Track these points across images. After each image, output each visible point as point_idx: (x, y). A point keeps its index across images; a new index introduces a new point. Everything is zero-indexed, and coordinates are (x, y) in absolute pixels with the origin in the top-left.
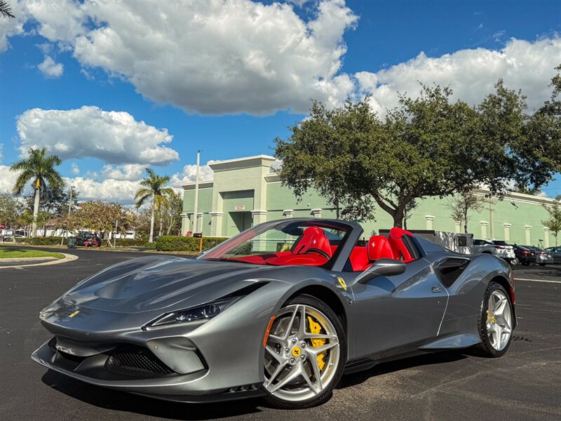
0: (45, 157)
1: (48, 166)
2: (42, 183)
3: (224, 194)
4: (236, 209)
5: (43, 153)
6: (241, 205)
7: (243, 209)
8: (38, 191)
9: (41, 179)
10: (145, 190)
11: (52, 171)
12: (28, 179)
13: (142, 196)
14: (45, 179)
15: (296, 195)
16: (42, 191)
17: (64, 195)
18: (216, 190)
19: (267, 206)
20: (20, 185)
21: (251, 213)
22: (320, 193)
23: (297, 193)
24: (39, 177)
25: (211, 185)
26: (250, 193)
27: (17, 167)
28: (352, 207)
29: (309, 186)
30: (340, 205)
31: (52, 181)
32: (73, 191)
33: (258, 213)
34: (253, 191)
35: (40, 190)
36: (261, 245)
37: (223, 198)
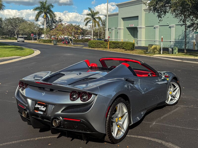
0: (47, 5)
1: (48, 8)
2: (47, 16)
3: (124, 19)
4: (130, 26)
5: (46, 3)
6: (132, 24)
7: (133, 26)
8: (45, 20)
9: (46, 15)
10: (88, 18)
11: (51, 11)
12: (40, 14)
13: (87, 21)
14: (48, 14)
15: (159, 17)
16: (47, 19)
17: (57, 21)
18: (120, 17)
19: (145, 24)
20: (37, 17)
21: (137, 28)
22: (174, 16)
23: (159, 16)
24: (46, 13)
25: (117, 14)
26: (136, 18)
27: (36, 9)
28: (194, 23)
29: (168, 12)
30: (187, 23)
31: (50, 15)
32: (60, 19)
33: (141, 28)
34: (138, 16)
35: (46, 19)
36: (142, 43)
37: (123, 21)
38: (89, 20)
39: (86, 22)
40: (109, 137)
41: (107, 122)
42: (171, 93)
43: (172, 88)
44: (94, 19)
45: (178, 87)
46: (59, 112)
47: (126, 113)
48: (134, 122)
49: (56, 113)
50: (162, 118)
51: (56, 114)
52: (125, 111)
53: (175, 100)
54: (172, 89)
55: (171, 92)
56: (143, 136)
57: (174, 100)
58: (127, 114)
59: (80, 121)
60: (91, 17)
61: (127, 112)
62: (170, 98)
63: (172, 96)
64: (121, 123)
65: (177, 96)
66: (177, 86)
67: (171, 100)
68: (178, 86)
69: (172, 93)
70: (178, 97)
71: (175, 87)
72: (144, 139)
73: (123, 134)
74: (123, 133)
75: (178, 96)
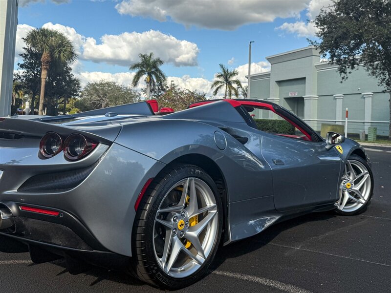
0: (152, 60)
1: (154, 66)
2: (151, 79)
3: (279, 83)
4: (290, 95)
5: (150, 56)
6: (293, 92)
7: (296, 94)
8: (149, 84)
10: (218, 82)
11: (158, 70)
12: (141, 76)
13: (217, 87)
14: (153, 76)
16: (152, 84)
17: (167, 87)
18: (273, 80)
19: (318, 92)
20: (136, 80)
21: (303, 98)
24: (150, 75)
25: (268, 76)
26: (302, 81)
27: (134, 67)
31: (157, 77)
32: (173, 84)
33: (310, 98)
34: (304, 78)
37: (279, 86)
38: (220, 84)
39: (215, 88)
40: (147, 270)
41: (142, 223)
42: (350, 187)
43: (351, 174)
44: (229, 83)
45: (366, 173)
46: (14, 191)
47: (212, 208)
48: (237, 238)
49: (6, 192)
50: (321, 237)
51: (5, 195)
52: (209, 202)
53: (360, 203)
54: (351, 178)
55: (348, 183)
56: (258, 276)
57: (355, 204)
58: (216, 211)
59: (59, 216)
60: (223, 81)
61: (216, 208)
62: (347, 196)
63: (351, 193)
64: (194, 234)
65: (363, 195)
66: (364, 171)
67: (350, 202)
68: (366, 171)
69: (352, 187)
70: (366, 198)
71: (358, 172)
72: (258, 283)
73: (200, 266)
74: (199, 262)
75: (366, 194)
